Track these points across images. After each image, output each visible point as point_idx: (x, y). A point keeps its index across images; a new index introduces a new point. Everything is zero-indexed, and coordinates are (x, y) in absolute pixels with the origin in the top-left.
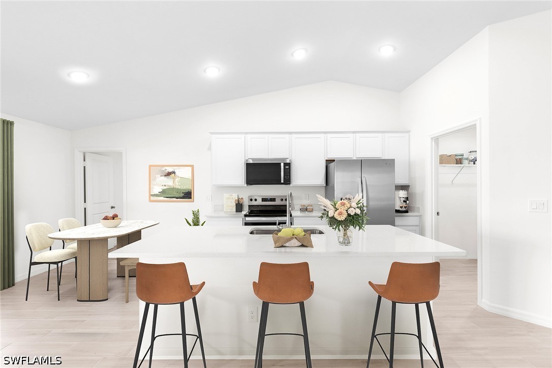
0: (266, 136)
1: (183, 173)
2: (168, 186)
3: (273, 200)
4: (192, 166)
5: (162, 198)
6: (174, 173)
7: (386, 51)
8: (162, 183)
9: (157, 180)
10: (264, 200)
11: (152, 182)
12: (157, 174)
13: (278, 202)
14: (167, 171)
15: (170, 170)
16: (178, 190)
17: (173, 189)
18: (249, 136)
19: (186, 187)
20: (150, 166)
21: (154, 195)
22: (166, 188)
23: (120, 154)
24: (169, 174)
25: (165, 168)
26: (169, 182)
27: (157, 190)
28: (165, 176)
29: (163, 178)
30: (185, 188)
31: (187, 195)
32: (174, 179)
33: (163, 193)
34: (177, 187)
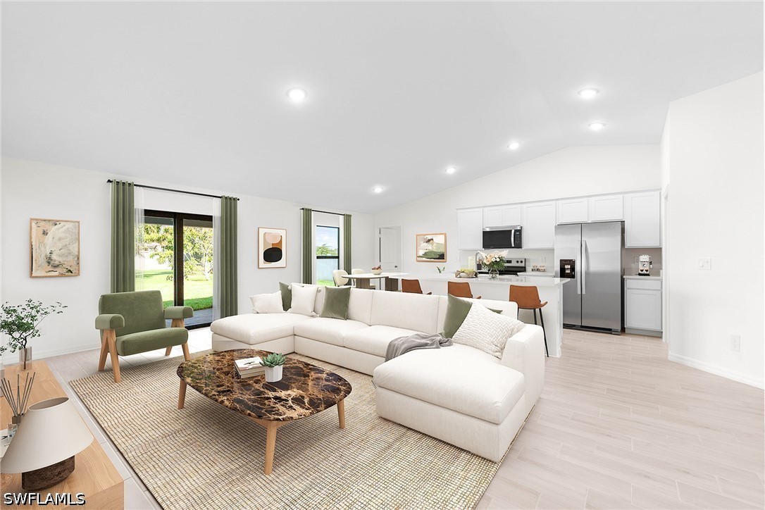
1: (439, 240)
2: (428, 249)
3: (510, 262)
4: (445, 234)
5: (424, 259)
6: (432, 239)
8: (424, 248)
9: (421, 245)
11: (419, 247)
12: (421, 241)
13: (514, 264)
14: (428, 239)
15: (429, 237)
16: (435, 253)
17: (432, 252)
18: (487, 209)
19: (441, 250)
21: (420, 256)
22: (427, 251)
23: (400, 227)
24: (429, 241)
25: (426, 236)
26: (429, 247)
27: (421, 253)
28: (426, 242)
29: (425, 244)
31: (442, 257)
32: (432, 244)
33: (425, 255)
34: (434, 250)
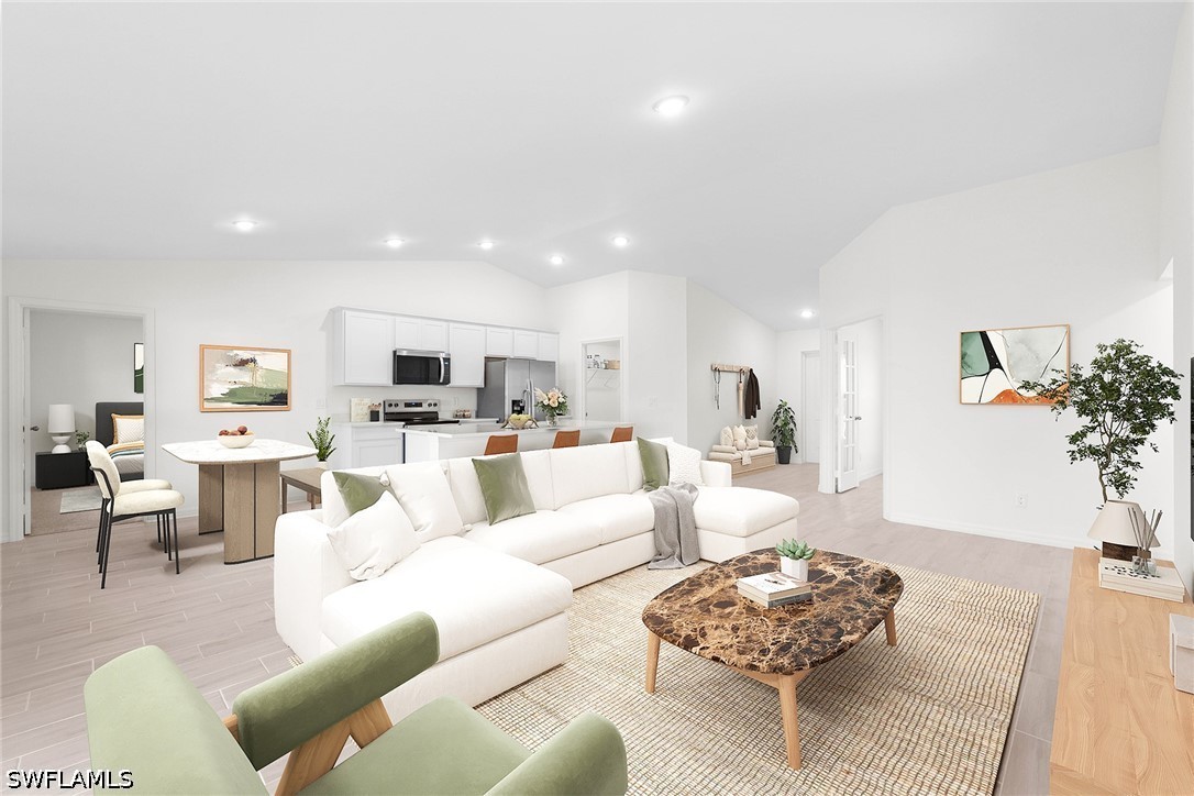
0: (419, 321)
1: (272, 363)
2: (242, 383)
3: (420, 405)
4: (289, 352)
5: (228, 405)
6: (253, 361)
7: (557, 260)
8: (224, 379)
9: (219, 372)
10: (407, 405)
11: (207, 376)
12: (218, 362)
13: (425, 408)
14: (240, 358)
15: (246, 355)
16: (260, 391)
17: (252, 389)
18: (398, 319)
19: (278, 385)
20: (203, 348)
21: (212, 399)
22: (237, 386)
23: (137, 322)
24: (243, 363)
25: (235, 352)
26: (244, 377)
27: (217, 390)
28: (235, 365)
29: (232, 369)
30: (275, 386)
31: (281, 399)
32: (253, 371)
33: (231, 395)
34: (259, 385)
